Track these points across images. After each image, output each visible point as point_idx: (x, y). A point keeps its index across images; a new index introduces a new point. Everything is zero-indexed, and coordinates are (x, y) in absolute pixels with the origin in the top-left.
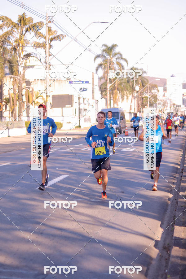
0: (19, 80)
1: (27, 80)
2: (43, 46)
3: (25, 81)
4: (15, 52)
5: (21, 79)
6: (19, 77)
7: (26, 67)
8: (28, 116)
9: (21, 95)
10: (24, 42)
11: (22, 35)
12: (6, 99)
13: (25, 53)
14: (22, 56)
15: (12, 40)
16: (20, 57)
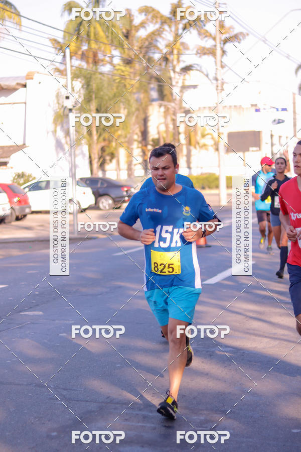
0: (175, 108)
1: (187, 109)
2: (212, 52)
3: (183, 110)
4: (166, 64)
5: (177, 107)
6: (173, 104)
7: (184, 88)
8: (189, 167)
9: (177, 134)
10: (181, 48)
11: (177, 36)
12: (153, 140)
13: (182, 65)
14: (178, 69)
15: (162, 44)
16: (174, 72)
